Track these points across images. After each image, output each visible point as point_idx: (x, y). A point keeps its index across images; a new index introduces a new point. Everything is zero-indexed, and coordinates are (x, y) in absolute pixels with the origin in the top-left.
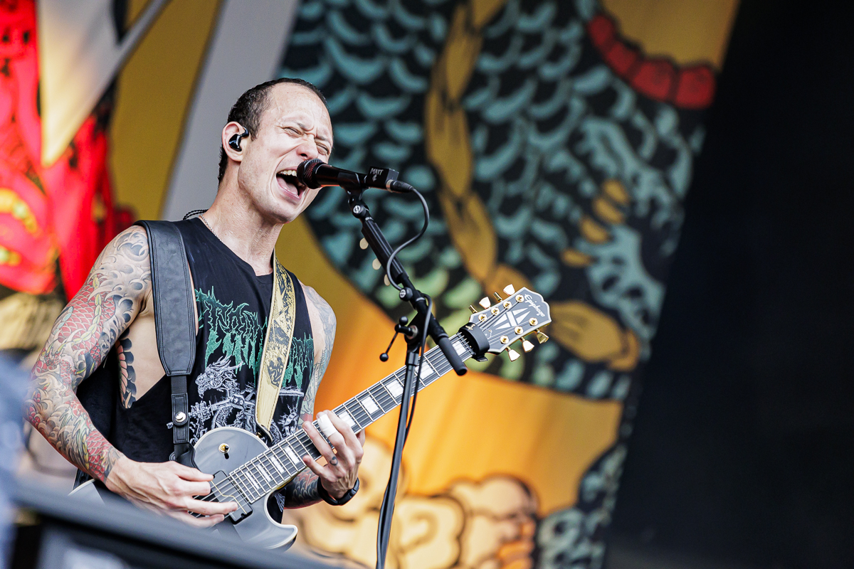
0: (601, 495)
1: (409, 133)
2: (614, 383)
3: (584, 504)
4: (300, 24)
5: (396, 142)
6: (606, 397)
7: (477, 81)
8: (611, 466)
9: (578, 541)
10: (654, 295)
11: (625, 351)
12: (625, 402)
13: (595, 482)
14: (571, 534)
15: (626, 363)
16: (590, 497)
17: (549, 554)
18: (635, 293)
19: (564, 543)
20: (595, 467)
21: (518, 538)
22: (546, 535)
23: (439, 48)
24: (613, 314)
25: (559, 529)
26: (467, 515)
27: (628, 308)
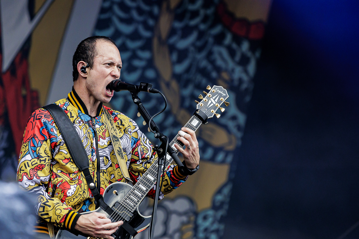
0: (222, 203)
1: (146, 55)
2: (226, 156)
3: (215, 207)
4: (103, 10)
5: (140, 59)
6: (223, 162)
7: (172, 32)
8: (226, 191)
9: (213, 223)
10: (242, 119)
11: (230, 143)
12: (232, 164)
13: (219, 198)
14: (210, 220)
15: (231, 147)
16: (218, 204)
17: (201, 228)
18: (234, 118)
19: (207, 224)
20: (219, 191)
21: (188, 222)
22: (200, 221)
23: (156, 18)
24: (225, 127)
25: (205, 218)
26: (168, 213)
27: (231, 125)
